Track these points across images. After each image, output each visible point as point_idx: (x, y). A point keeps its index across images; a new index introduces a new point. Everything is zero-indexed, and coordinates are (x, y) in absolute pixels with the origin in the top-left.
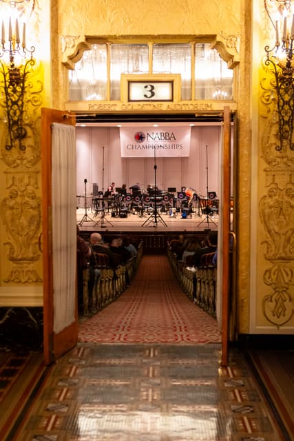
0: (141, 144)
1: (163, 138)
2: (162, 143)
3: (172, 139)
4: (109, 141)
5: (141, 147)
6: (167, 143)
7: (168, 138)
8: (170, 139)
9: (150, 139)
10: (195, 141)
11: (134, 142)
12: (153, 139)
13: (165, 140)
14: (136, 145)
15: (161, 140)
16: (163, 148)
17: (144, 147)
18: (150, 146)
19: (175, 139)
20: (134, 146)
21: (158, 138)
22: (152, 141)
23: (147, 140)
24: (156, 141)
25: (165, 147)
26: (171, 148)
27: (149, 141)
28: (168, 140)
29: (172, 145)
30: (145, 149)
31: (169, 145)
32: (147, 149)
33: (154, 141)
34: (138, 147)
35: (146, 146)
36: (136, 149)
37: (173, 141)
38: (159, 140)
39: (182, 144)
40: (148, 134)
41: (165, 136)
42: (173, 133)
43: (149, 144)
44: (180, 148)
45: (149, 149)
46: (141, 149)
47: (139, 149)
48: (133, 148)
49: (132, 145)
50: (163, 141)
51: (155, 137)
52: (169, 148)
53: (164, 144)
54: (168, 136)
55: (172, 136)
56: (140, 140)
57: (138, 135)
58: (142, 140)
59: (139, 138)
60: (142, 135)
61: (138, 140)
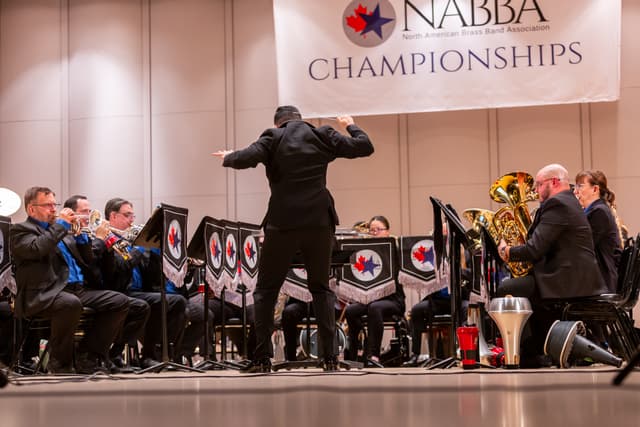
0: (375, 54)
1: (480, 17)
2: (479, 40)
3: (530, 18)
4: (231, 54)
5: (377, 66)
6: (504, 38)
7: (504, 14)
8: (515, 18)
9: (417, 24)
11: (340, 44)
12: (432, 24)
13: (491, 25)
14: (350, 59)
15: (473, 25)
16: (484, 67)
17: (393, 67)
18: (419, 59)
19: (543, 19)
20: (343, 62)
21: (458, 17)
22: (427, 35)
23: (406, 33)
24: (447, 35)
25: (494, 61)
26: (522, 62)
27: (413, 36)
28: (506, 27)
29: (529, 47)
30: (396, 73)
31: (514, 48)
32: (404, 73)
33: (438, 35)
34: (362, 69)
35: (401, 58)
36: (350, 76)
37: (534, 29)
38: (465, 28)
39: (578, 43)
40: (406, 1)
41: (490, 5)
43: (414, 52)
44: (571, 62)
45: (414, 72)
46: (375, 78)
47: (367, 73)
48: (338, 71)
49: (333, 61)
50: (484, 32)
51: (444, 15)
52: (514, 65)
53: (487, 47)
54: (510, 4)
55: (530, 4)
56: (372, 34)
57: (361, 12)
58: (379, 33)
59: (364, 24)
60: (377, 9)
61: (360, 32)
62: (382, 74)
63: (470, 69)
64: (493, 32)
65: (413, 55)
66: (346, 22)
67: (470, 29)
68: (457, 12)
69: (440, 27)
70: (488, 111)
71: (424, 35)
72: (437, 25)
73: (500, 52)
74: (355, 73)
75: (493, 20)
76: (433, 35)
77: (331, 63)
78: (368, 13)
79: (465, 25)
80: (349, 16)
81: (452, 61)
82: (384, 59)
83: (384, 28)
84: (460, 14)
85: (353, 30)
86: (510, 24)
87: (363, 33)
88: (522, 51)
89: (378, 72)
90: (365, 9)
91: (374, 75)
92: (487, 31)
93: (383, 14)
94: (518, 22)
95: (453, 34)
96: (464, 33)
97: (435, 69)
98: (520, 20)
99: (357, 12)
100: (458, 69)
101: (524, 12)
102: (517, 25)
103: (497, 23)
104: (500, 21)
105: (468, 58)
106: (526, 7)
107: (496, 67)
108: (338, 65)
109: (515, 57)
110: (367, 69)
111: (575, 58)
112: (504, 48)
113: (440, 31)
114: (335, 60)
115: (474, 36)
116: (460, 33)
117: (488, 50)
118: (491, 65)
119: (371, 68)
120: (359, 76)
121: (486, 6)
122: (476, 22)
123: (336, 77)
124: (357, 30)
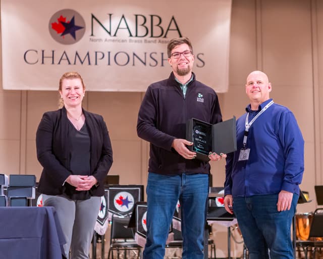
0: (71, 49)
1: (142, 31)
2: (139, 47)
7: (157, 31)
8: (163, 34)
9: (100, 32)
10: (243, 47)
11: (48, 42)
12: (110, 33)
13: (148, 37)
14: (53, 52)
15: (136, 36)
16: (143, 65)
17: (82, 61)
18: (100, 55)
20: (48, 53)
21: (127, 30)
22: (106, 40)
23: (92, 37)
24: (119, 41)
25: (149, 60)
26: (167, 63)
27: (96, 40)
28: (158, 39)
30: (84, 63)
31: (162, 54)
32: (90, 64)
33: (114, 41)
34: (61, 59)
35: (88, 54)
36: (53, 63)
38: (131, 38)
39: (203, 54)
40: (93, 17)
41: (148, 24)
42: (173, 18)
43: (96, 51)
44: (198, 66)
45: (96, 64)
46: (70, 66)
47: (65, 62)
48: (44, 59)
49: (42, 52)
50: (143, 41)
51: (118, 28)
52: (162, 65)
53: (145, 51)
54: (160, 25)
55: (173, 26)
56: (68, 36)
57: (62, 20)
58: (74, 35)
59: (64, 29)
60: (73, 20)
61: (61, 34)
62: (75, 64)
63: (134, 65)
64: (149, 42)
65: (96, 53)
66: (51, 26)
67: (134, 38)
68: (126, 27)
69: (115, 35)
71: (104, 39)
72: (113, 33)
73: (153, 55)
74: (56, 61)
75: (149, 34)
76: (110, 40)
77: (40, 53)
78: (67, 21)
79: (131, 35)
80: (53, 22)
81: (122, 59)
82: (77, 54)
83: (77, 32)
84: (128, 28)
85: (55, 32)
86: (161, 39)
87: (63, 35)
89: (72, 61)
90: (65, 19)
91: (69, 63)
92: (146, 41)
93: (77, 23)
94: (165, 37)
95: (123, 41)
96: (130, 41)
97: (111, 63)
98: (167, 36)
99: (59, 20)
100: (126, 64)
101: (169, 31)
102: (165, 39)
103: (152, 36)
104: (154, 35)
105: (132, 58)
106: (171, 28)
107: (150, 65)
108: (44, 56)
109: (163, 60)
110: (65, 59)
111: (201, 64)
112: (156, 53)
113: (115, 38)
114: (43, 51)
115: (137, 44)
116: (128, 41)
117: (145, 53)
118: (147, 64)
119: (68, 59)
120: (59, 63)
121: (145, 25)
122: (139, 35)
123: (43, 63)
124: (59, 32)
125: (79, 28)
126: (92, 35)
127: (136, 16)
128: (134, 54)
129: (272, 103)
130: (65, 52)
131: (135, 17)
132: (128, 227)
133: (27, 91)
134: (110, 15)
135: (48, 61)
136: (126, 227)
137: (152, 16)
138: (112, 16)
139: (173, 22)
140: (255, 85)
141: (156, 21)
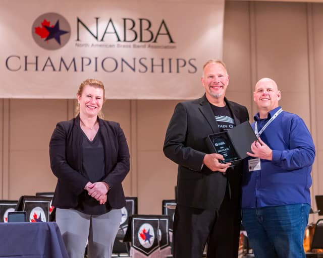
0: (56, 55)
1: (130, 36)
2: (128, 52)
3: (163, 40)
5: (57, 63)
6: (146, 52)
7: (146, 36)
8: (153, 39)
9: (86, 37)
10: (237, 52)
11: (31, 48)
12: (97, 38)
13: (137, 42)
14: (37, 58)
15: (125, 41)
16: (132, 71)
17: (68, 66)
18: (86, 61)
19: (172, 41)
20: (31, 59)
21: (114, 35)
22: (93, 45)
23: (78, 42)
24: (106, 46)
25: (138, 67)
26: (158, 69)
27: (82, 46)
28: (147, 44)
29: (163, 60)
30: (70, 70)
31: (152, 59)
32: (75, 70)
33: (101, 46)
34: (45, 65)
35: (74, 60)
36: (37, 69)
37: (166, 47)
38: (119, 43)
39: (194, 59)
40: (79, 21)
41: (137, 28)
42: (163, 22)
43: (83, 56)
44: (189, 72)
45: (82, 70)
46: (54, 72)
47: (49, 69)
48: (28, 65)
49: (24, 58)
50: (132, 46)
51: (105, 33)
52: (152, 71)
53: (134, 57)
54: (150, 29)
55: (163, 30)
56: (53, 41)
57: (46, 25)
58: (58, 40)
59: (48, 33)
60: (57, 24)
61: (45, 39)
62: (60, 70)
63: (122, 71)
64: (138, 47)
65: (82, 58)
66: (34, 31)
67: (122, 43)
68: (113, 31)
69: (102, 40)
70: (130, 101)
71: (91, 45)
72: (100, 38)
73: (143, 61)
74: (40, 68)
75: (138, 39)
76: (97, 45)
77: (23, 59)
78: (51, 25)
79: (119, 40)
80: (37, 26)
81: (109, 64)
82: (62, 60)
83: (62, 37)
84: (116, 32)
85: (39, 37)
86: (151, 43)
87: (47, 39)
88: (157, 62)
89: (57, 68)
90: (49, 23)
91: (54, 70)
92: (134, 46)
93: (62, 28)
94: (155, 41)
95: (111, 46)
96: (118, 46)
97: (98, 69)
98: (157, 40)
99: (43, 24)
100: (114, 70)
101: (159, 36)
102: (155, 44)
103: (141, 41)
104: (144, 39)
105: (121, 63)
106: (161, 32)
107: (140, 71)
108: (28, 61)
109: (153, 66)
110: (49, 66)
111: (193, 70)
112: (145, 59)
113: (102, 43)
114: (26, 57)
115: (125, 49)
116: (116, 46)
117: (134, 59)
118: (137, 69)
119: (52, 65)
120: (43, 70)
121: (134, 29)
122: (127, 39)
123: (26, 69)
124: (42, 37)
125: (64, 32)
126: (78, 40)
127: (125, 20)
128: (123, 60)
129: (281, 111)
130: (49, 58)
131: (123, 21)
132: (124, 241)
133: (9, 100)
134: (97, 19)
135: (31, 67)
136: (121, 241)
137: (141, 20)
138: (99, 20)
139: (163, 26)
140: (264, 92)
141: (145, 25)
